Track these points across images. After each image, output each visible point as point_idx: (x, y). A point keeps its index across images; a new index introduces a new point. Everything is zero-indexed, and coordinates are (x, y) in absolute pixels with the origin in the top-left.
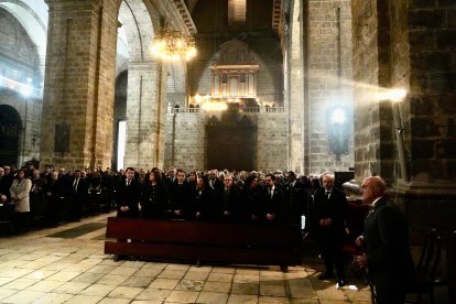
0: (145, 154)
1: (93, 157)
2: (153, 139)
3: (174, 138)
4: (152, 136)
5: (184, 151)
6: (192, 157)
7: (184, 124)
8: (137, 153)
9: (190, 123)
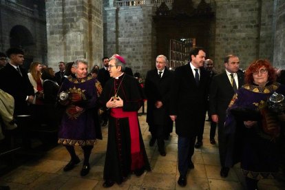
0: (72, 48)
2: (82, 28)
3: (117, 37)
4: (81, 23)
5: (129, 50)
6: (139, 57)
7: (128, 19)
8: (62, 47)
9: (135, 18)
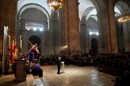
1: (111, 49)
